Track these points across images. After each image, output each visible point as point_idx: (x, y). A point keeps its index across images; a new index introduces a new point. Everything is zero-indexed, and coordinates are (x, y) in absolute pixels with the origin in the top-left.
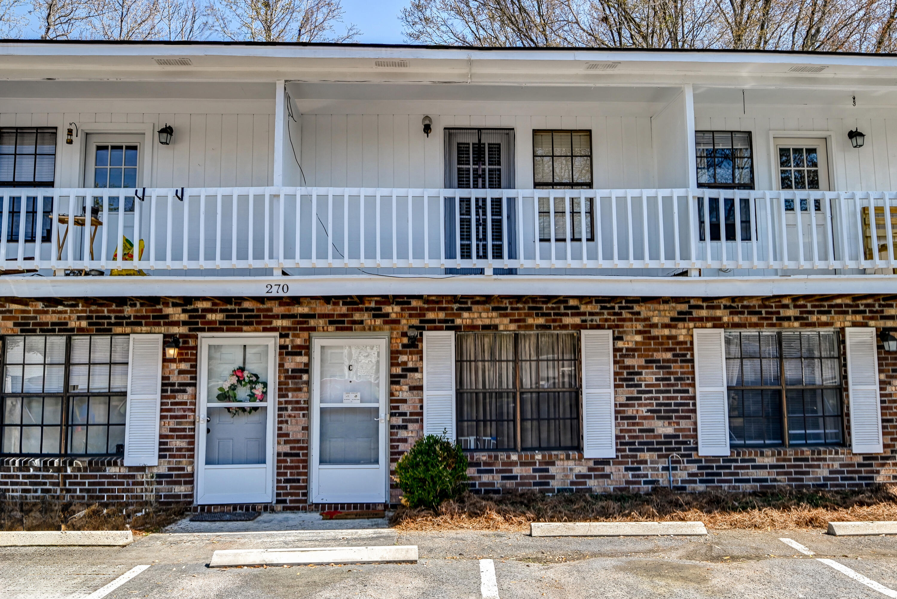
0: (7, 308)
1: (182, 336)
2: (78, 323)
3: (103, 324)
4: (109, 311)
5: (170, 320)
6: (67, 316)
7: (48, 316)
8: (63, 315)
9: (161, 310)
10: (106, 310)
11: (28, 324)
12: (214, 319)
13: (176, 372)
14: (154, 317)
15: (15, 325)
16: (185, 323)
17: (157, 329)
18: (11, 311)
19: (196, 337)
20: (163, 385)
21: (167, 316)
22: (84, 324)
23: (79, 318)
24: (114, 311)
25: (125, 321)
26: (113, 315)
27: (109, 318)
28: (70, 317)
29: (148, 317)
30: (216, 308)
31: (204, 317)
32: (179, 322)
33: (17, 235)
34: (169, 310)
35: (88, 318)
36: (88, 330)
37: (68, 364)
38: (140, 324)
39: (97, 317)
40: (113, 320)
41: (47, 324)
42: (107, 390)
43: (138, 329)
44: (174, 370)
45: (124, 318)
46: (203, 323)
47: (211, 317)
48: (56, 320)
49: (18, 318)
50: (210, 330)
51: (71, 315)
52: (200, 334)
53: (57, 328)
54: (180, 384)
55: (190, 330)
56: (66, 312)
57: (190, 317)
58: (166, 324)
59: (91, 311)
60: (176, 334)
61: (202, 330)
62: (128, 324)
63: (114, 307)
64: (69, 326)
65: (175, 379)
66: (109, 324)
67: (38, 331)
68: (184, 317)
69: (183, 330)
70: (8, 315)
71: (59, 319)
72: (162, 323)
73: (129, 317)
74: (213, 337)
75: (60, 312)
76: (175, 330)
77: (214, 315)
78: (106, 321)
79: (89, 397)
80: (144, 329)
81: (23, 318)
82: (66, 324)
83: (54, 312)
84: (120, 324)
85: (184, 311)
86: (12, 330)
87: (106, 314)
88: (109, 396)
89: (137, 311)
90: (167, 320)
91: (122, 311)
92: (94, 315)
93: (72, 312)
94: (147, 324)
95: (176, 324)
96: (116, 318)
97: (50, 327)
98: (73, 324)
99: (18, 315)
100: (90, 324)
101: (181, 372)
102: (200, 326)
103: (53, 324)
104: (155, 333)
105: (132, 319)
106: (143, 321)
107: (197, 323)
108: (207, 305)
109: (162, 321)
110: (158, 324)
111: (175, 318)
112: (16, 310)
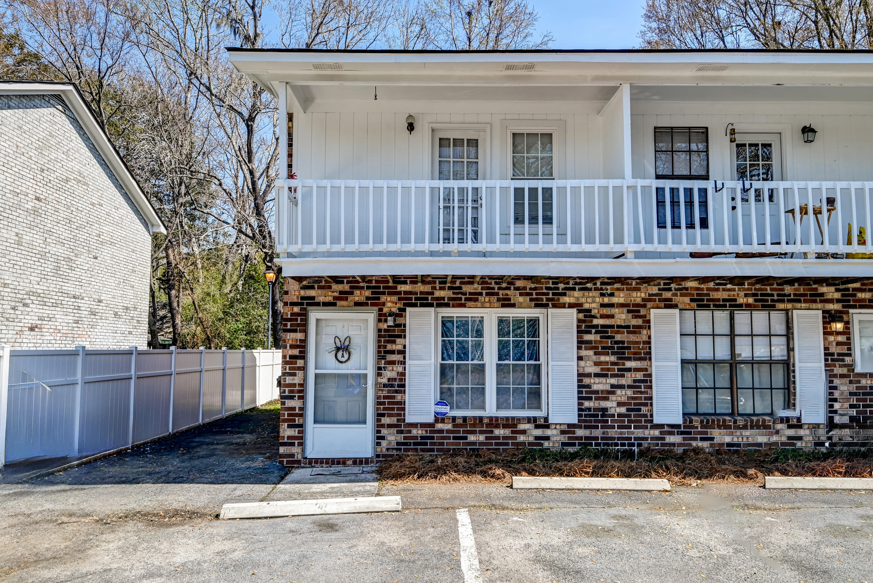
0: (683, 286)
1: (837, 311)
2: (745, 300)
3: (767, 301)
4: (771, 290)
5: (825, 298)
6: (735, 293)
7: (720, 293)
8: (732, 293)
9: (816, 289)
10: (768, 288)
11: (703, 300)
12: (863, 297)
13: (834, 344)
14: (811, 295)
15: (692, 300)
16: (838, 301)
17: (814, 306)
18: (687, 289)
19: (848, 313)
20: (826, 354)
21: (822, 295)
22: (751, 300)
23: (746, 295)
24: (775, 290)
25: (786, 298)
26: (775, 293)
27: (772, 295)
28: (738, 294)
29: (806, 295)
30: (865, 287)
31: (855, 295)
32: (833, 299)
33: (665, 222)
34: (824, 289)
35: (754, 295)
36: (755, 306)
37: (732, 335)
38: (799, 301)
39: (762, 295)
40: (776, 298)
41: (718, 300)
42: (769, 359)
43: (798, 305)
44: (832, 342)
45: (785, 295)
46: (854, 301)
47: (861, 295)
48: (727, 297)
49: (693, 295)
50: (861, 307)
51: (739, 292)
52: (851, 311)
53: (728, 303)
54: (839, 354)
55: (844, 307)
56: (734, 290)
57: (843, 295)
58: (822, 301)
59: (756, 289)
60: (832, 310)
61: (854, 307)
62: (789, 301)
63: (775, 286)
64: (738, 303)
65: (833, 349)
66: (773, 301)
67: (712, 306)
68: (837, 295)
69: (837, 307)
70: (684, 292)
71: (729, 296)
72: (818, 300)
73: (790, 295)
74: (860, 313)
75: (729, 290)
76: (831, 307)
77: (864, 294)
78: (769, 298)
79: (752, 364)
80: (803, 305)
81: (698, 295)
82: (735, 300)
83: (724, 290)
84: (782, 301)
85: (837, 290)
86: (689, 304)
87: (769, 292)
88: (770, 364)
89: (796, 290)
90: (822, 298)
91: (783, 290)
92: (759, 292)
93: (739, 290)
94: (805, 301)
95: (830, 301)
96: (778, 295)
97: (721, 303)
98: (741, 300)
99: (693, 292)
100: (756, 301)
101: (838, 344)
102: (852, 303)
103: (724, 300)
104: (813, 309)
105: (792, 297)
106: (802, 298)
107: (849, 301)
108: (857, 285)
109: (818, 299)
110: (815, 301)
111: (830, 297)
112: (691, 288)
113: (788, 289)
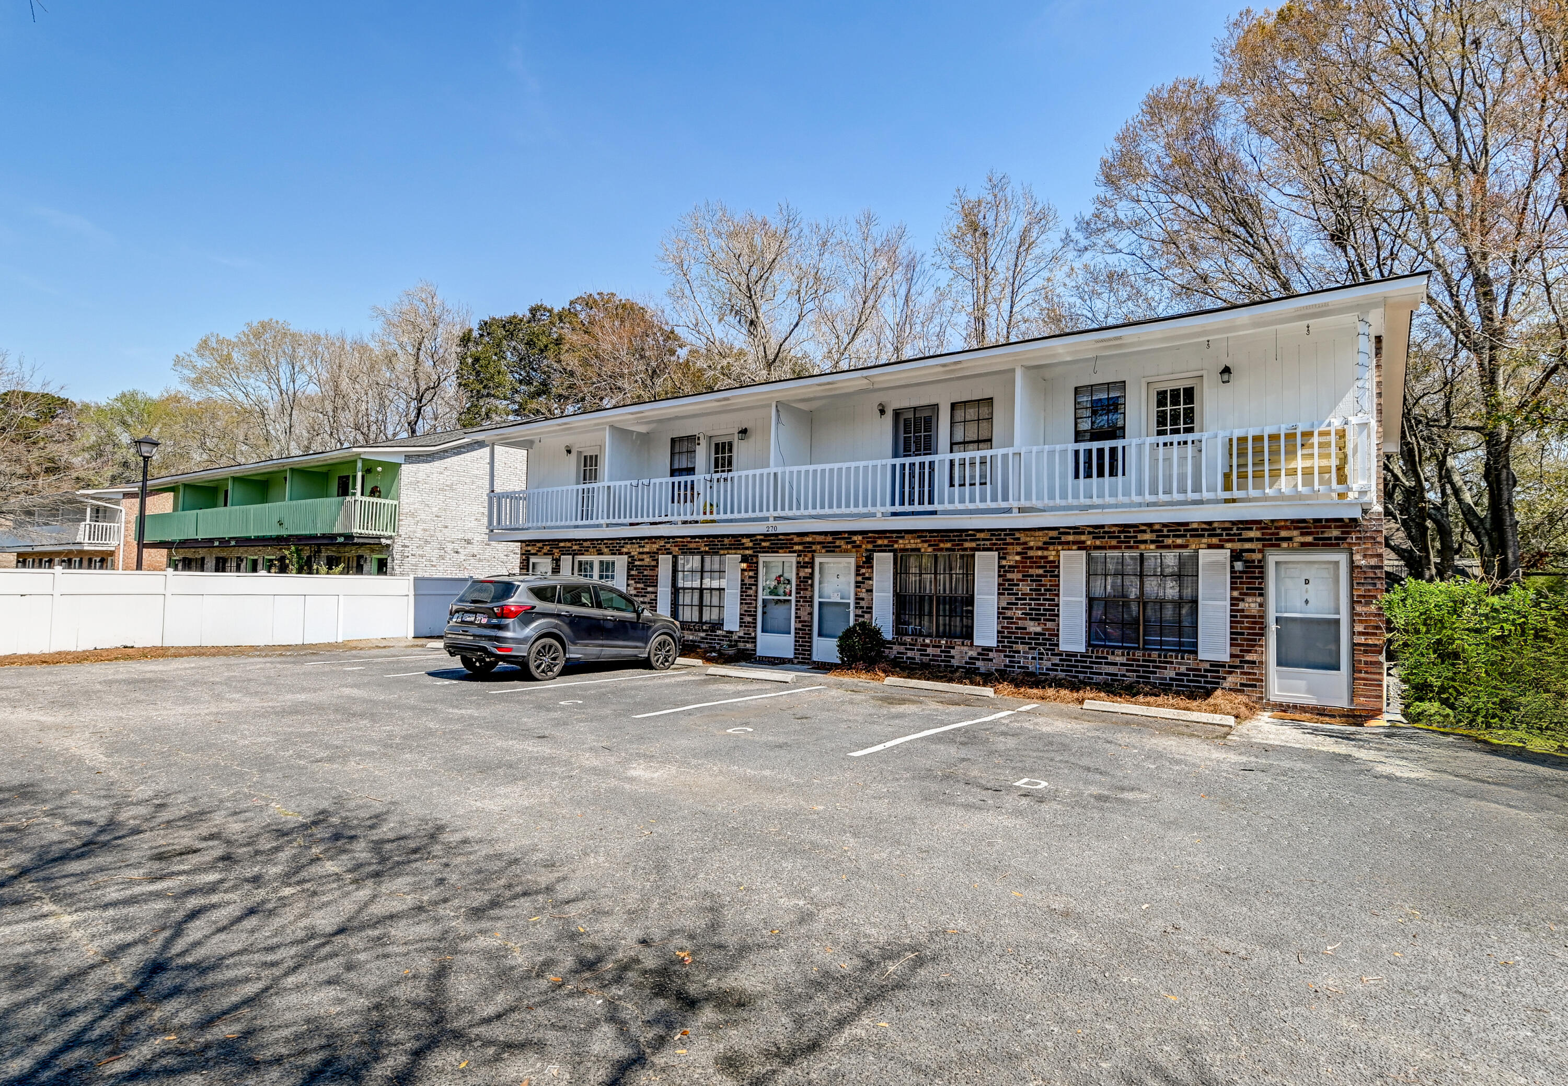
1: (750, 556)
8: (699, 545)
9: (739, 542)
10: (716, 542)
13: (747, 577)
14: (736, 545)
16: (752, 549)
17: (738, 553)
19: (757, 557)
20: (741, 585)
21: (743, 545)
23: (705, 546)
24: (719, 543)
25: (723, 548)
27: (718, 546)
29: (733, 545)
31: (760, 545)
34: (744, 541)
35: (709, 546)
36: (709, 553)
38: (730, 550)
39: (713, 546)
47: (764, 545)
50: (764, 553)
51: (702, 545)
52: (759, 555)
53: (696, 552)
54: (750, 585)
55: (755, 553)
57: (753, 545)
59: (710, 543)
60: (747, 555)
63: (719, 540)
64: (702, 551)
65: (746, 581)
68: (751, 544)
69: (751, 553)
71: (697, 547)
73: (726, 546)
74: (766, 557)
75: (696, 543)
76: (747, 552)
78: (716, 548)
79: (711, 591)
80: (733, 552)
82: (700, 549)
84: (721, 550)
88: (719, 590)
89: (729, 542)
90: (743, 548)
91: (723, 542)
95: (747, 548)
96: (721, 546)
98: (704, 549)
100: (710, 549)
101: (750, 577)
102: (759, 550)
104: (737, 556)
106: (732, 548)
108: (762, 538)
109: (740, 548)
110: (738, 550)
113: (726, 541)
